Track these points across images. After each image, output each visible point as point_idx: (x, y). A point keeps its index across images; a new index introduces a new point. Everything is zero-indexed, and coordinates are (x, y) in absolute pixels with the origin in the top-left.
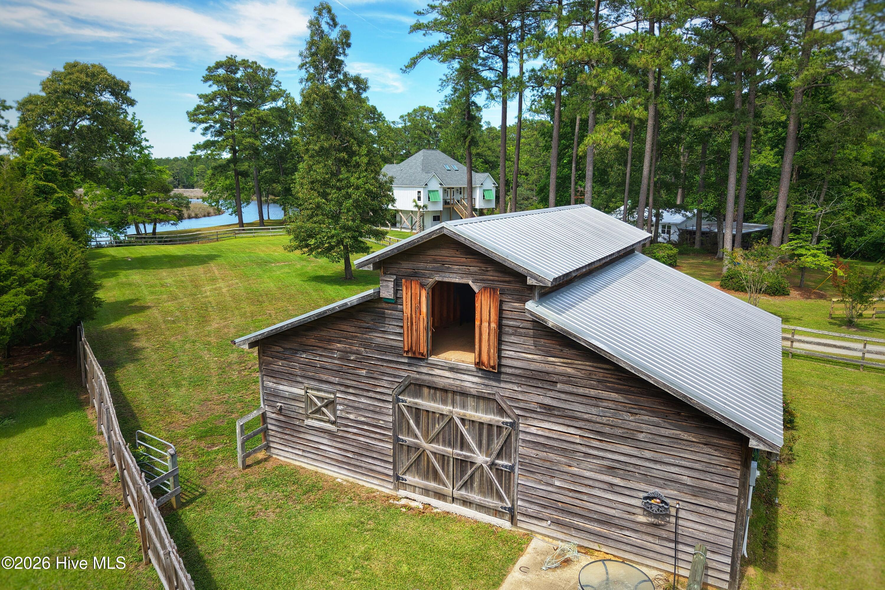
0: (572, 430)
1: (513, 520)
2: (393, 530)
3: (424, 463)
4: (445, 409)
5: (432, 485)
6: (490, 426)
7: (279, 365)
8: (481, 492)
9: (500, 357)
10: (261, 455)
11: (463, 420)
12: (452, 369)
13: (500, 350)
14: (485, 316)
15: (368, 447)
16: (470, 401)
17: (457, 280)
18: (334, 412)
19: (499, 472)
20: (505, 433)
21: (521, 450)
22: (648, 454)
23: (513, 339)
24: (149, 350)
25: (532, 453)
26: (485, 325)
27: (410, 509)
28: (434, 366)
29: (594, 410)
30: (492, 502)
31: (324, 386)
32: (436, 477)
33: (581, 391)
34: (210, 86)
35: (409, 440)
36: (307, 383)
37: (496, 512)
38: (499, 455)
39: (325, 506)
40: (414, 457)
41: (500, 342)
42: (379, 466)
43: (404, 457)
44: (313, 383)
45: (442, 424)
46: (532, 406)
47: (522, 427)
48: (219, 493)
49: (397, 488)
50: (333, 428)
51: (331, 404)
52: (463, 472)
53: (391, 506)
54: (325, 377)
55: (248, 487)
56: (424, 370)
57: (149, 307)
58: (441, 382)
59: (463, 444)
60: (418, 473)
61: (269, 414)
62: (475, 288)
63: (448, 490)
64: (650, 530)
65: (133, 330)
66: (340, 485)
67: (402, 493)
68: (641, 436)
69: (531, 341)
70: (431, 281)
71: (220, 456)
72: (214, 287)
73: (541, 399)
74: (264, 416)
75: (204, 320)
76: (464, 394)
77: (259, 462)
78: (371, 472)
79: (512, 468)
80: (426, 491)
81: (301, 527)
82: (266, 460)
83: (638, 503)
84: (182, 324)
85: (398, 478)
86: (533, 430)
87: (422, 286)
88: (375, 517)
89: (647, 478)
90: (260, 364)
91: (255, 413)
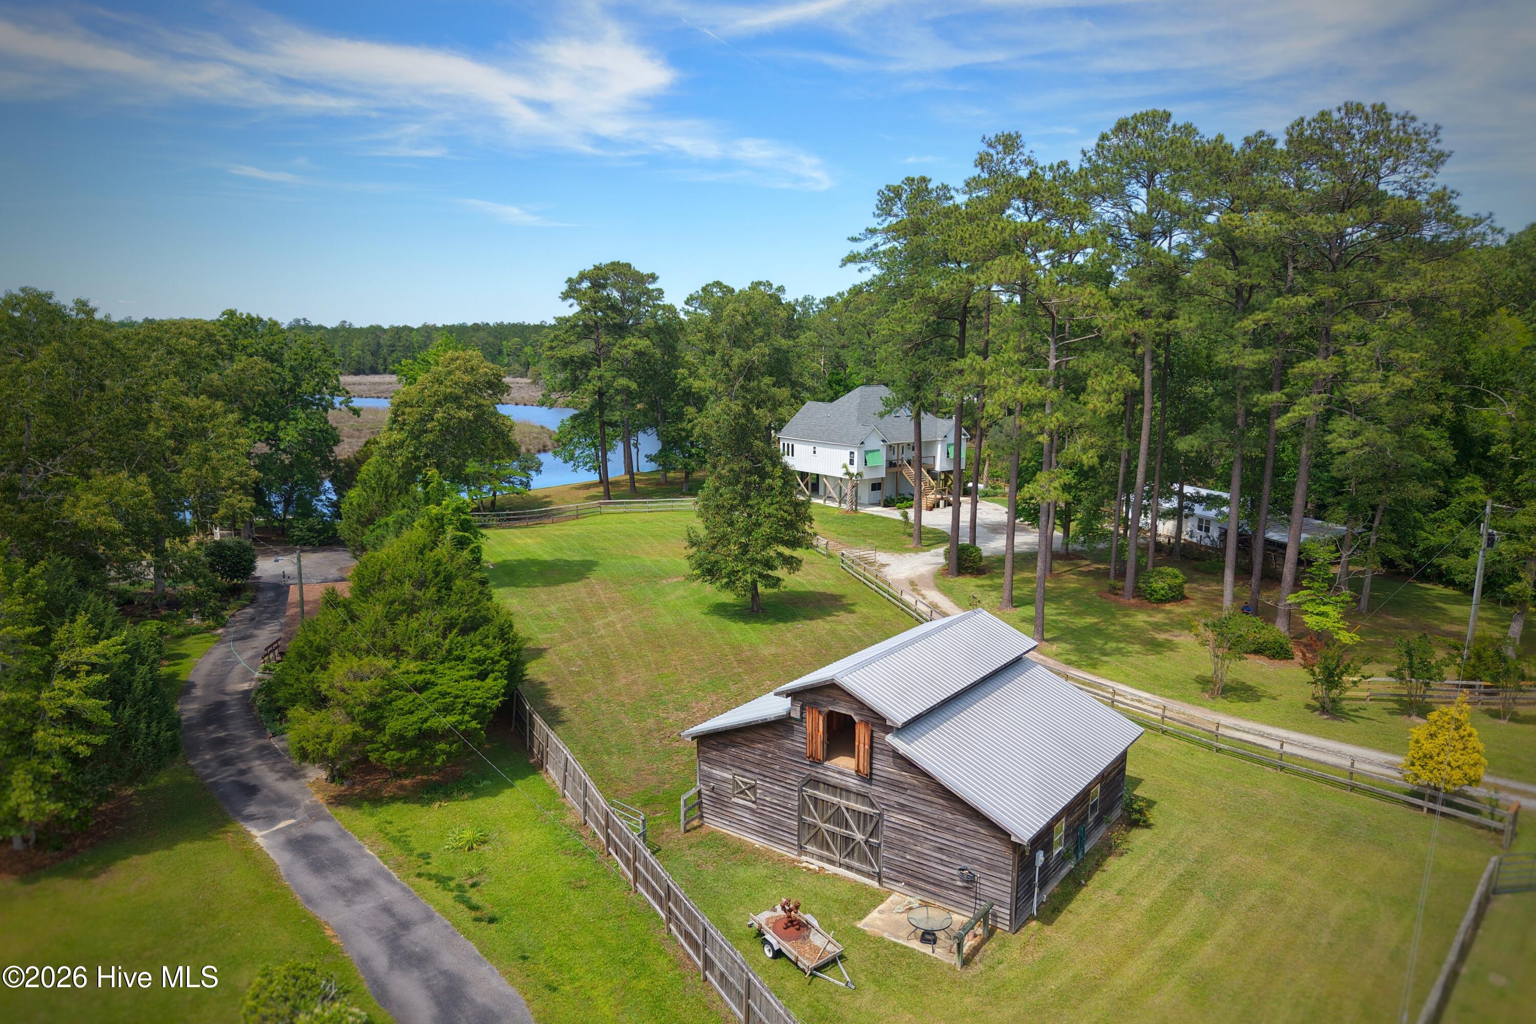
0: (917, 822)
1: (880, 881)
2: (796, 883)
3: (820, 837)
4: (836, 800)
5: (826, 853)
6: (865, 814)
7: (713, 754)
8: (860, 861)
9: (871, 768)
10: (696, 823)
11: (847, 809)
12: (840, 773)
13: (871, 764)
14: (862, 740)
15: (780, 823)
16: (852, 796)
17: (843, 711)
18: (755, 794)
19: (871, 847)
20: (875, 820)
21: (885, 833)
22: (962, 841)
23: (880, 757)
24: (567, 710)
25: (893, 835)
26: (862, 745)
27: (809, 870)
28: (827, 769)
29: (929, 810)
30: (866, 868)
31: (748, 774)
32: (828, 848)
33: (922, 796)
34: (571, 306)
35: (810, 820)
36: (735, 770)
37: (869, 875)
38: (871, 835)
39: (747, 863)
40: (813, 832)
41: (871, 758)
42: (787, 837)
43: (806, 832)
44: (739, 771)
45: (833, 810)
46: (892, 803)
47: (885, 817)
48: (671, 849)
49: (799, 855)
50: (754, 806)
51: (752, 788)
52: (847, 846)
53: (795, 867)
54: (748, 768)
55: (690, 848)
56: (821, 771)
57: (545, 650)
58: (833, 781)
59: (848, 826)
60: (816, 844)
61: (703, 791)
62: (856, 719)
63: (837, 857)
64: (965, 891)
65: (542, 683)
66: (758, 849)
67: (804, 858)
68: (958, 829)
69: (891, 760)
70: (826, 710)
71: (664, 821)
72: (606, 621)
73: (897, 799)
74: (699, 792)
75: (610, 674)
76: (848, 791)
77: (695, 828)
78: (781, 842)
79: (879, 844)
80: (821, 858)
81: (733, 876)
82: (700, 826)
83: (955, 872)
84: (588, 677)
85: (801, 847)
86: (893, 820)
87: (820, 712)
88: (784, 873)
89: (961, 857)
90: (699, 752)
91: (694, 791)
